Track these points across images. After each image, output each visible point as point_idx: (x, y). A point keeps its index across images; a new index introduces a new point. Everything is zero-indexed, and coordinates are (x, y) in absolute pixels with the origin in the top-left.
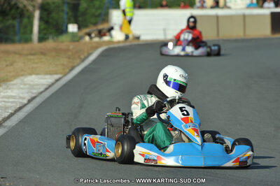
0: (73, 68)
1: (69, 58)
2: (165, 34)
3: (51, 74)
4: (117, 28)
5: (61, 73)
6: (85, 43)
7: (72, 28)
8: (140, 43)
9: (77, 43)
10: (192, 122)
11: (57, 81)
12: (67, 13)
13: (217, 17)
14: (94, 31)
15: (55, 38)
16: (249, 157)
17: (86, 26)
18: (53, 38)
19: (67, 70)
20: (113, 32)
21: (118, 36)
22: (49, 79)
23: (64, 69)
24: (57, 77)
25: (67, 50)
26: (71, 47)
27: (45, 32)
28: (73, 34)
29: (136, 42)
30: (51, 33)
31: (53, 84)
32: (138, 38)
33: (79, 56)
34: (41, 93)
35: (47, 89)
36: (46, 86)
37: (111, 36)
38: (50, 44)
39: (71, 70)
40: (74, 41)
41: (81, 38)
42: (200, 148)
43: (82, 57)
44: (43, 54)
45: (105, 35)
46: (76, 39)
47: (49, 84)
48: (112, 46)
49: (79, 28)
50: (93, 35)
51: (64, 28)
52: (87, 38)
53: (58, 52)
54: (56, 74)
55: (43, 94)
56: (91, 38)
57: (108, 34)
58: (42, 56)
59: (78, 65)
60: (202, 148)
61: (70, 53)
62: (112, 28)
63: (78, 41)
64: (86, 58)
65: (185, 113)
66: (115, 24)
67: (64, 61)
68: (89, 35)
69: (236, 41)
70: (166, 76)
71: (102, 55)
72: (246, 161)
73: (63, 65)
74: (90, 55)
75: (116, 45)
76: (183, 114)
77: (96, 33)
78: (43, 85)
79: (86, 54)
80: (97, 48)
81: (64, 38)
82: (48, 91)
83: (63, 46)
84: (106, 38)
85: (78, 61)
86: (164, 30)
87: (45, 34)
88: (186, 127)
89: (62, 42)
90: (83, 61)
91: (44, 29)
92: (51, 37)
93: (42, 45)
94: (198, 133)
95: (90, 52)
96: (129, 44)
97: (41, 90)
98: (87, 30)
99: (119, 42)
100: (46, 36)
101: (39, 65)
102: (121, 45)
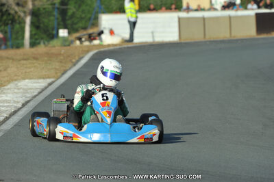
0: (65, 72)
1: (61, 62)
2: (153, 37)
3: (44, 78)
4: (106, 32)
5: (54, 77)
6: (76, 47)
7: (63, 33)
8: (130, 45)
9: (68, 47)
10: (108, 105)
11: (50, 84)
12: (57, 19)
13: (204, 19)
14: (84, 35)
15: (46, 43)
16: (154, 135)
17: (77, 31)
18: (44, 43)
19: (59, 74)
20: (103, 36)
21: (107, 39)
22: (42, 83)
23: (56, 73)
24: (49, 81)
25: (60, 54)
26: (63, 52)
27: (36, 37)
28: (64, 39)
30: (42, 39)
31: (46, 88)
33: (72, 62)
34: (35, 96)
35: (40, 93)
36: (39, 90)
37: (101, 40)
38: (41, 48)
39: (63, 74)
40: (65, 46)
41: (72, 42)
42: (109, 127)
43: (74, 61)
44: (36, 59)
45: (95, 39)
46: (67, 43)
47: (42, 87)
48: (102, 49)
49: (69, 33)
50: (83, 39)
51: (55, 32)
52: (78, 43)
53: (50, 56)
54: (49, 78)
55: (37, 97)
56: (81, 42)
57: (98, 38)
58: (35, 61)
59: (70, 68)
60: (110, 127)
61: (62, 58)
62: (102, 32)
63: (69, 45)
64: (78, 61)
65: (105, 98)
66: (104, 28)
67: (56, 65)
68: (80, 39)
70: (102, 68)
71: (93, 59)
72: (152, 138)
73: (55, 69)
74: (81, 58)
75: (106, 49)
76: (103, 100)
77: (87, 37)
78: (37, 89)
79: (77, 58)
80: (88, 52)
81: (55, 42)
82: (41, 94)
83: (54, 51)
84: (96, 42)
85: (70, 65)
86: (153, 33)
87: (36, 39)
88: (102, 110)
89: (54, 46)
90: (75, 65)
91: (35, 34)
92: (42, 44)
93: (33, 50)
94: (110, 115)
95: (82, 56)
96: (118, 47)
97: (35, 94)
98: (77, 35)
99: (109, 45)
100: (38, 41)
101: (32, 69)
102: (111, 48)
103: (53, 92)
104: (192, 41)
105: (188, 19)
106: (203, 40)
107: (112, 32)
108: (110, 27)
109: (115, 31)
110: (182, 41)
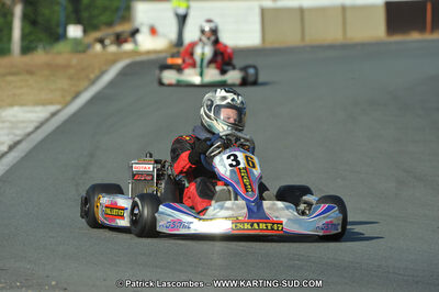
0: (77, 95)
1: (71, 78)
3: (43, 105)
4: (145, 31)
5: (59, 103)
6: (95, 56)
7: (74, 31)
9: (82, 56)
11: (54, 115)
12: (66, 8)
13: (302, 10)
14: (108, 36)
15: (48, 48)
17: (96, 28)
18: (44, 48)
19: (69, 98)
20: (139, 37)
21: (146, 42)
22: (40, 113)
23: (63, 96)
24: (53, 108)
25: (67, 67)
26: (74, 62)
27: (33, 37)
28: (76, 41)
30: (40, 40)
31: (47, 120)
33: (87, 77)
34: (29, 134)
35: (37, 128)
36: (36, 124)
37: (135, 43)
38: (39, 57)
39: (74, 98)
40: (77, 52)
41: (89, 46)
43: (92, 76)
44: (30, 73)
45: (126, 41)
46: (80, 48)
47: (41, 120)
48: (138, 59)
49: (85, 31)
50: (107, 42)
51: (60, 31)
52: (98, 47)
53: (54, 69)
54: (51, 103)
55: (32, 136)
56: (104, 46)
57: (130, 39)
58: (28, 77)
59: (86, 89)
61: (72, 71)
62: (136, 31)
63: (84, 51)
64: (98, 78)
66: (142, 24)
67: (63, 83)
68: (101, 41)
69: (331, 47)
71: (123, 73)
73: (62, 89)
74: (103, 73)
75: (144, 58)
77: (113, 38)
78: (32, 122)
79: (97, 72)
80: (114, 62)
81: (61, 47)
82: (39, 131)
83: (61, 60)
84: (128, 47)
85: (86, 83)
87: (31, 42)
89: (59, 53)
90: (93, 82)
91: (30, 34)
92: (41, 46)
93: (28, 59)
95: (104, 68)
96: (163, 55)
97: (30, 130)
98: (98, 34)
99: (148, 52)
100: (33, 45)
101: (25, 90)
102: (153, 57)
103: (58, 128)
104: (283, 46)
105: (276, 10)
106: (301, 44)
107: (153, 31)
108: (152, 22)
109: (160, 29)
110: (268, 45)
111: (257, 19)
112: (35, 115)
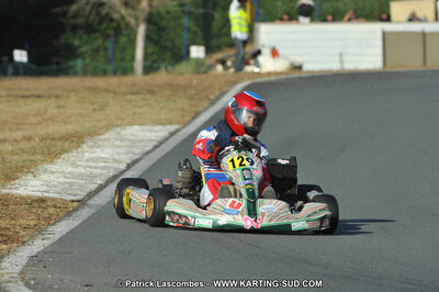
0: (197, 115)
1: (192, 99)
2: (342, 62)
3: (162, 124)
4: (266, 52)
5: (179, 123)
6: (216, 76)
7: (197, 52)
8: (303, 75)
9: (204, 76)
11: (172, 134)
12: (189, 30)
13: (424, 35)
14: (229, 57)
15: (170, 68)
17: (218, 48)
18: (166, 68)
19: (189, 118)
20: (261, 59)
21: (267, 64)
22: (160, 132)
23: (183, 116)
24: (172, 128)
25: (186, 87)
26: (195, 82)
27: (154, 57)
28: (198, 62)
29: (296, 74)
30: (163, 60)
31: (166, 139)
32: (299, 68)
33: (207, 97)
34: (148, 153)
35: (156, 147)
36: (155, 143)
37: (258, 65)
38: (162, 77)
39: (193, 118)
40: (199, 73)
41: (211, 67)
43: (212, 97)
44: (151, 92)
45: (248, 63)
46: (202, 69)
47: (160, 139)
48: (258, 80)
49: (209, 51)
50: (229, 63)
51: (184, 50)
52: (220, 68)
53: (175, 89)
54: (171, 123)
55: (151, 155)
56: (226, 68)
57: (252, 62)
58: (149, 96)
59: (206, 109)
61: (193, 92)
62: (259, 53)
63: (205, 72)
64: (218, 98)
66: (264, 46)
67: (183, 103)
68: (223, 62)
73: (182, 109)
74: (223, 94)
75: (265, 79)
78: (151, 140)
79: (217, 93)
80: (235, 83)
81: (183, 67)
82: (158, 150)
83: (181, 80)
84: (249, 69)
85: (205, 104)
86: (341, 55)
87: (154, 62)
89: (181, 74)
90: (213, 103)
91: (152, 53)
92: (163, 66)
93: (148, 78)
95: (224, 89)
96: (284, 77)
97: (148, 149)
98: (219, 56)
99: (269, 74)
100: (155, 65)
101: (145, 109)
102: (273, 78)
103: (178, 145)
104: (404, 69)
105: (398, 34)
106: (422, 68)
107: (274, 53)
108: (273, 44)
109: (280, 51)
110: (388, 70)
111: (379, 43)
112: (154, 134)
